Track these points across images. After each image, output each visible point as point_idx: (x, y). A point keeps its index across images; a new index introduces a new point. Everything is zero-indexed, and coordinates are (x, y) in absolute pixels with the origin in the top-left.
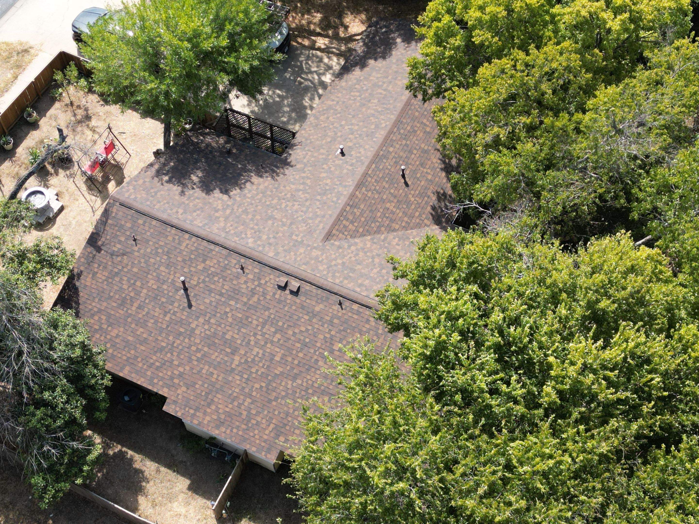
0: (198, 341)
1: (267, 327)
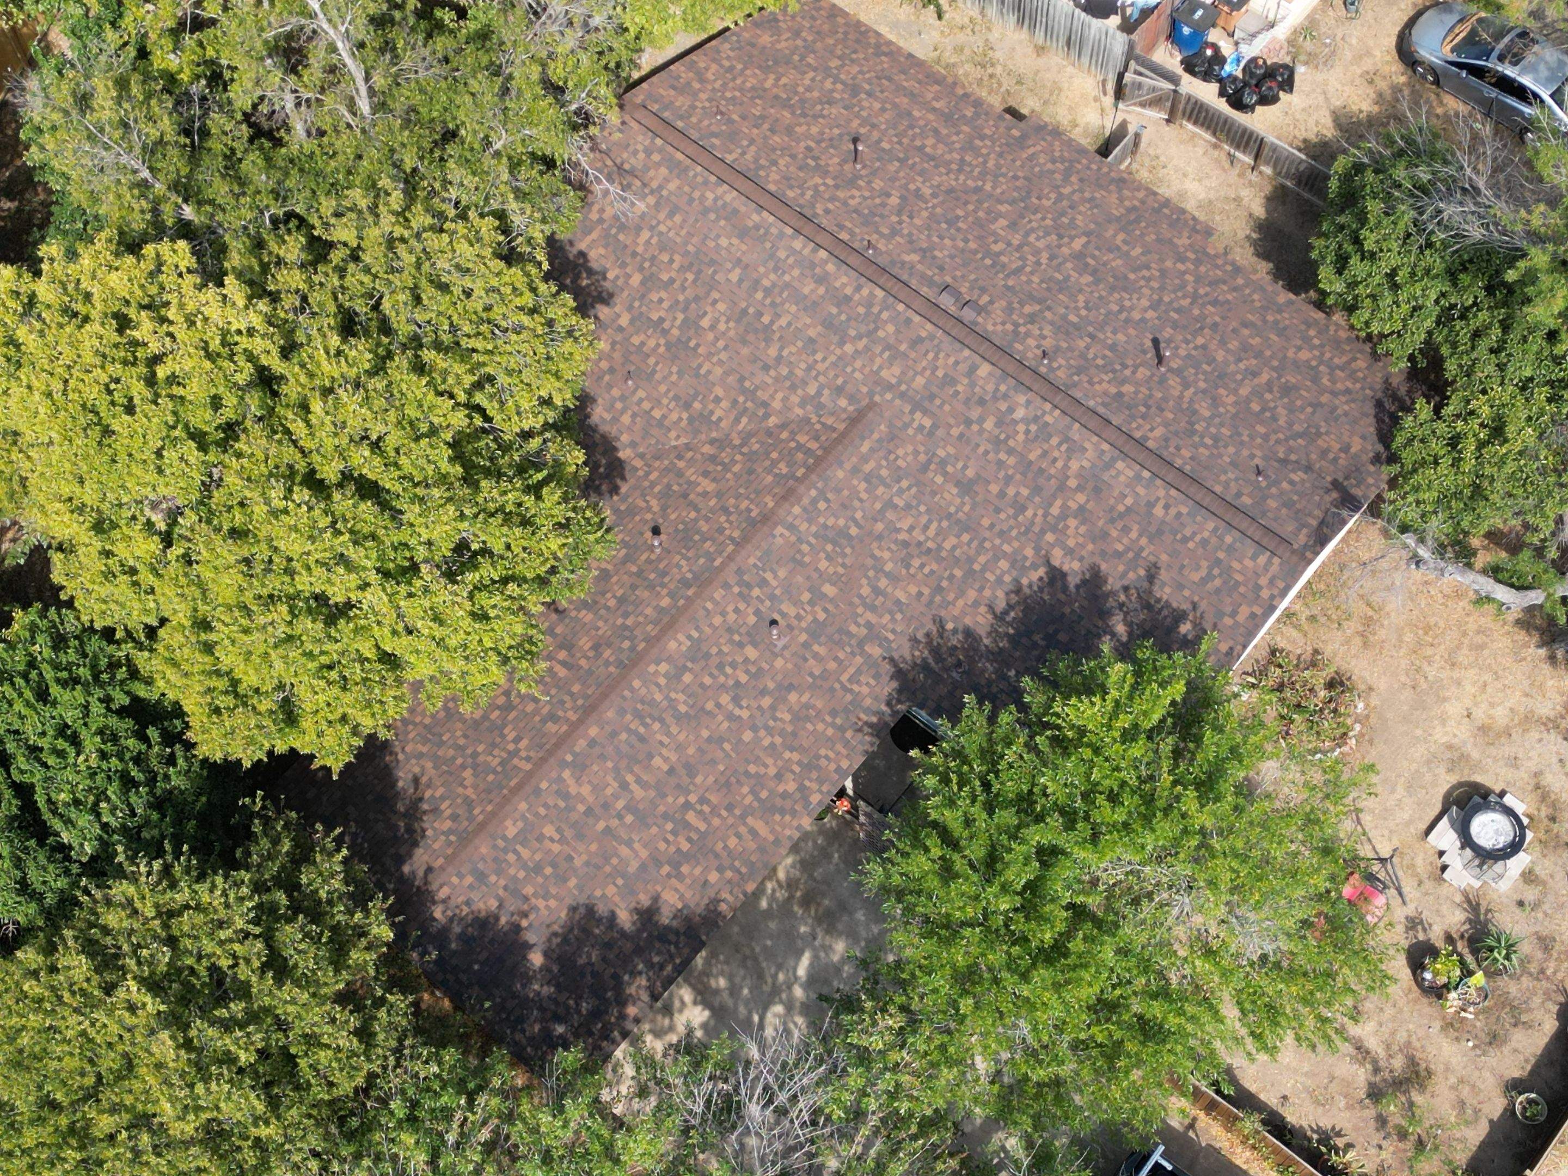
0: (1146, 291)
1: (1014, 266)
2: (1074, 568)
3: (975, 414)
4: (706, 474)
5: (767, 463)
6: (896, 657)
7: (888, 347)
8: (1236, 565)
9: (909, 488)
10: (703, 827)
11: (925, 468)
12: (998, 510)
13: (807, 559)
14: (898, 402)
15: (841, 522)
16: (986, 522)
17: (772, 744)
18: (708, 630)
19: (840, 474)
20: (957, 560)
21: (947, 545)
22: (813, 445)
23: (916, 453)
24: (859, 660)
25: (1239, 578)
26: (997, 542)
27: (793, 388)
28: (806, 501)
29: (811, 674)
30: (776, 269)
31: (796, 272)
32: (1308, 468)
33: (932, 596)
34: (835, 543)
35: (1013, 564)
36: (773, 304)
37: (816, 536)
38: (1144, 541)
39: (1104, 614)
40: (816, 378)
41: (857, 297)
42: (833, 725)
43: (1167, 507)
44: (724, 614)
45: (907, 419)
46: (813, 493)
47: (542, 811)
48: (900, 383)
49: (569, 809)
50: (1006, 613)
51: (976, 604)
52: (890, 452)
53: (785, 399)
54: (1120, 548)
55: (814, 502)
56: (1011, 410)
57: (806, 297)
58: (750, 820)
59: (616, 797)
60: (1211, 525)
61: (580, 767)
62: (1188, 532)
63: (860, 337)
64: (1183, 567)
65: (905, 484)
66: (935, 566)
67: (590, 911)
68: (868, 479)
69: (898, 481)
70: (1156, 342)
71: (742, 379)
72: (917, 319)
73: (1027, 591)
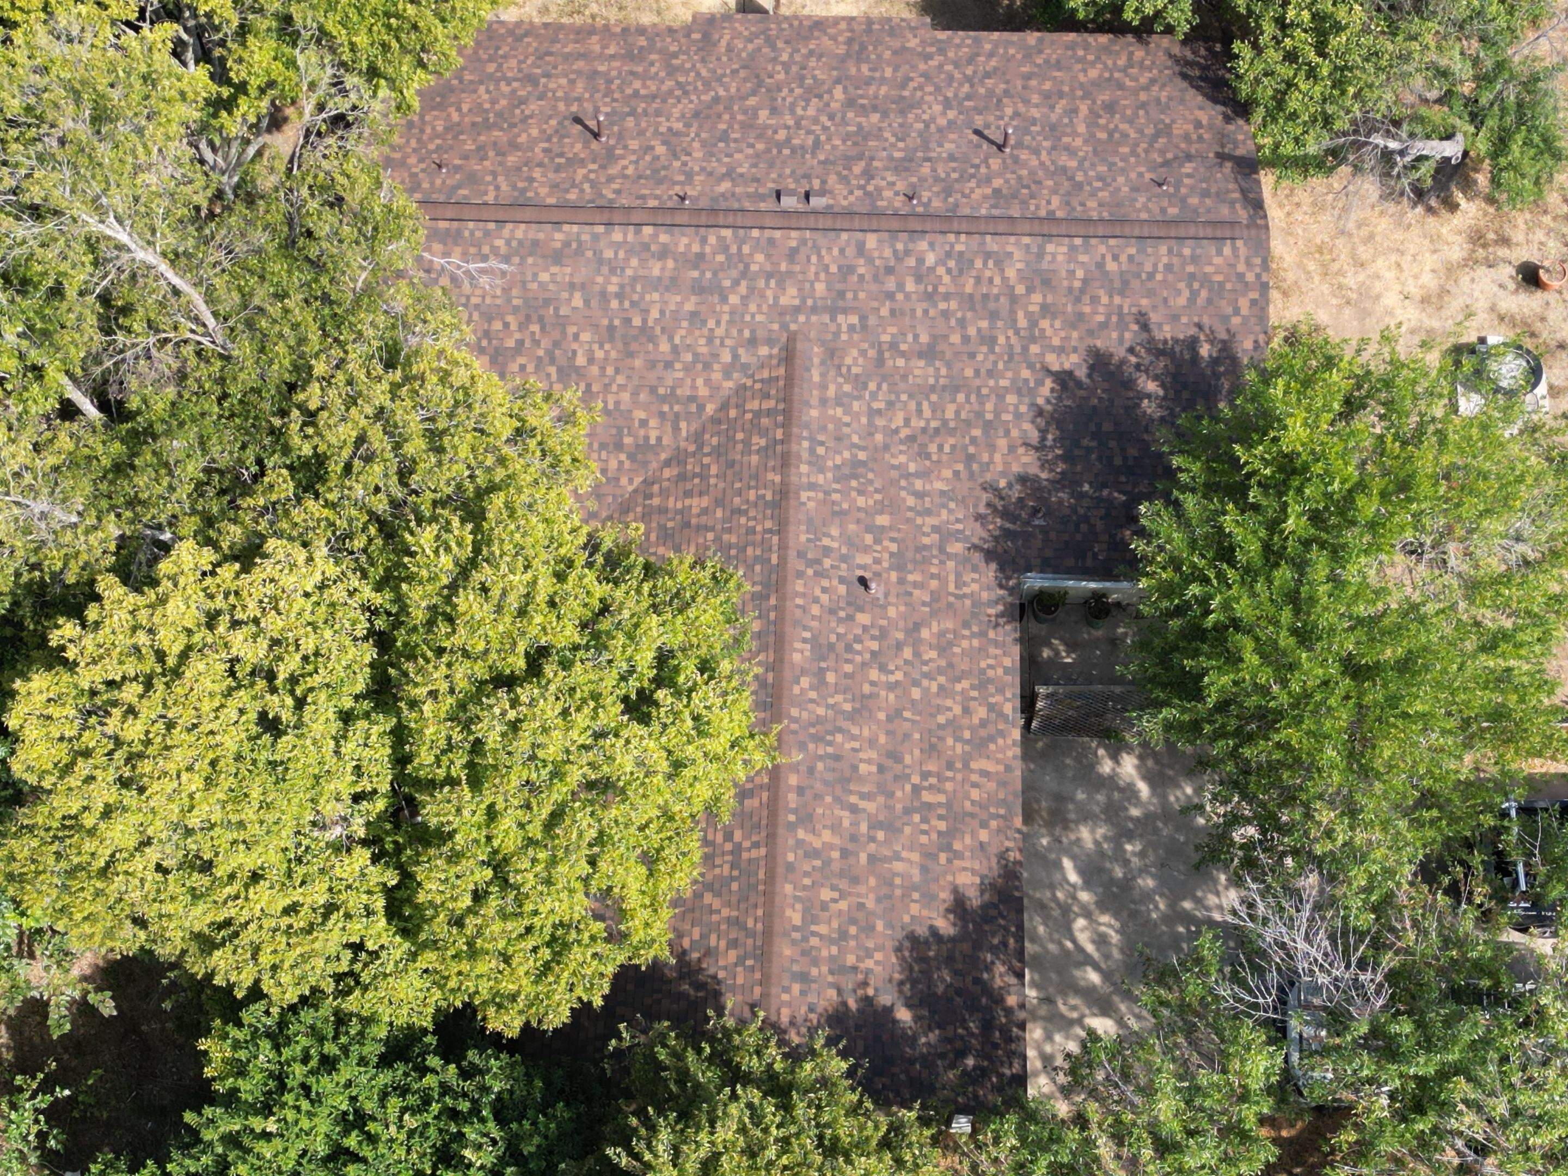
0: (928, 98)
1: (810, 142)
2: (1074, 362)
3: (891, 284)
4: (688, 494)
5: (740, 447)
6: (976, 541)
7: (769, 276)
8: (1209, 269)
9: (879, 387)
10: (942, 798)
11: (880, 361)
12: (972, 356)
13: (845, 506)
14: (814, 318)
15: (847, 454)
16: (969, 372)
17: (941, 687)
18: (815, 624)
19: (814, 413)
20: (968, 423)
21: (950, 413)
22: (770, 404)
23: (863, 353)
24: (951, 564)
25: (1219, 278)
26: (991, 383)
27: (707, 366)
28: (805, 455)
29: (924, 604)
30: (613, 271)
31: (634, 262)
32: (1189, 157)
33: (968, 467)
34: (855, 476)
35: (1019, 392)
36: (633, 303)
37: (836, 480)
38: (1117, 300)
39: (1129, 384)
40: (722, 344)
41: (708, 249)
42: (973, 635)
43: (1115, 258)
44: (816, 600)
45: (833, 328)
46: (806, 444)
47: (807, 881)
48: (804, 301)
49: (827, 863)
50: (1043, 439)
51: (1012, 449)
52: (839, 368)
53: (708, 382)
54: (1101, 318)
55: (812, 451)
56: (921, 261)
57: (660, 279)
58: (974, 765)
59: (855, 824)
60: (1163, 249)
61: (806, 819)
62: (1148, 267)
63: (736, 283)
64: (1165, 300)
65: (872, 386)
66: (952, 441)
67: (912, 938)
68: (839, 402)
69: (865, 386)
70: (977, 132)
71: (653, 390)
72: (778, 234)
73: (1049, 408)
